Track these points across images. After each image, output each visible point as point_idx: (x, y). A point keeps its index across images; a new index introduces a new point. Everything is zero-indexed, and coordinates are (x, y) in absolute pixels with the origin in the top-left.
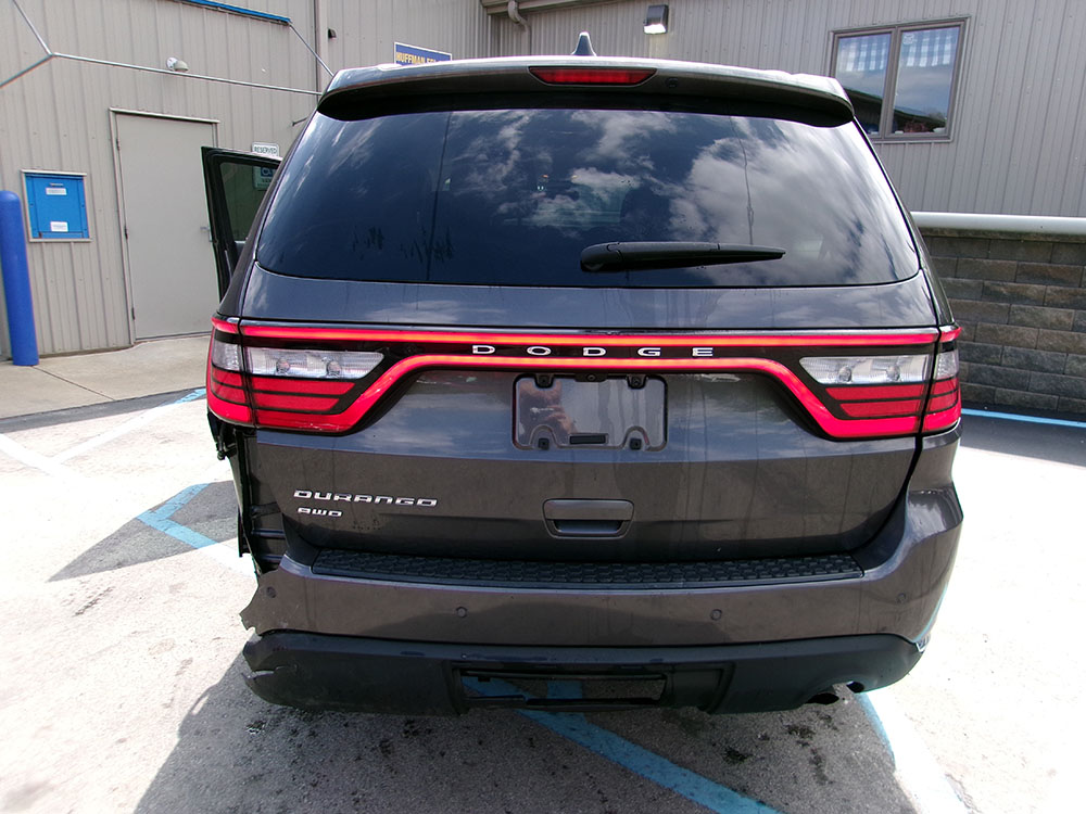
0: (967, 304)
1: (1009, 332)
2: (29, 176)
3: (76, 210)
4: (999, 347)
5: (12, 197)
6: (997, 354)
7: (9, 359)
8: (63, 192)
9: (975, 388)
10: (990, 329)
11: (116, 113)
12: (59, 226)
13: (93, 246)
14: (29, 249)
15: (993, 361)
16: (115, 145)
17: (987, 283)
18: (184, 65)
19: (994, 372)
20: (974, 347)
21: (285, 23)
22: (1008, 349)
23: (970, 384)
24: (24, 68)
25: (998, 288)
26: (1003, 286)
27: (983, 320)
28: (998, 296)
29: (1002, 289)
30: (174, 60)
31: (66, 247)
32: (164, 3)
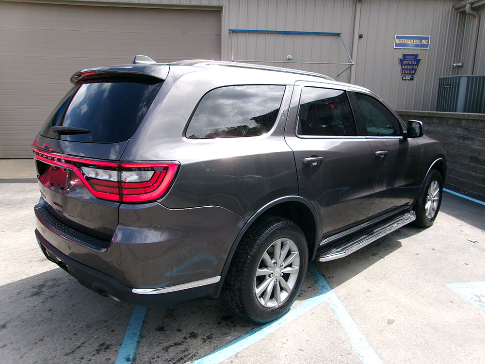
18: (292, 58)
21: (338, 35)
32: (288, 35)
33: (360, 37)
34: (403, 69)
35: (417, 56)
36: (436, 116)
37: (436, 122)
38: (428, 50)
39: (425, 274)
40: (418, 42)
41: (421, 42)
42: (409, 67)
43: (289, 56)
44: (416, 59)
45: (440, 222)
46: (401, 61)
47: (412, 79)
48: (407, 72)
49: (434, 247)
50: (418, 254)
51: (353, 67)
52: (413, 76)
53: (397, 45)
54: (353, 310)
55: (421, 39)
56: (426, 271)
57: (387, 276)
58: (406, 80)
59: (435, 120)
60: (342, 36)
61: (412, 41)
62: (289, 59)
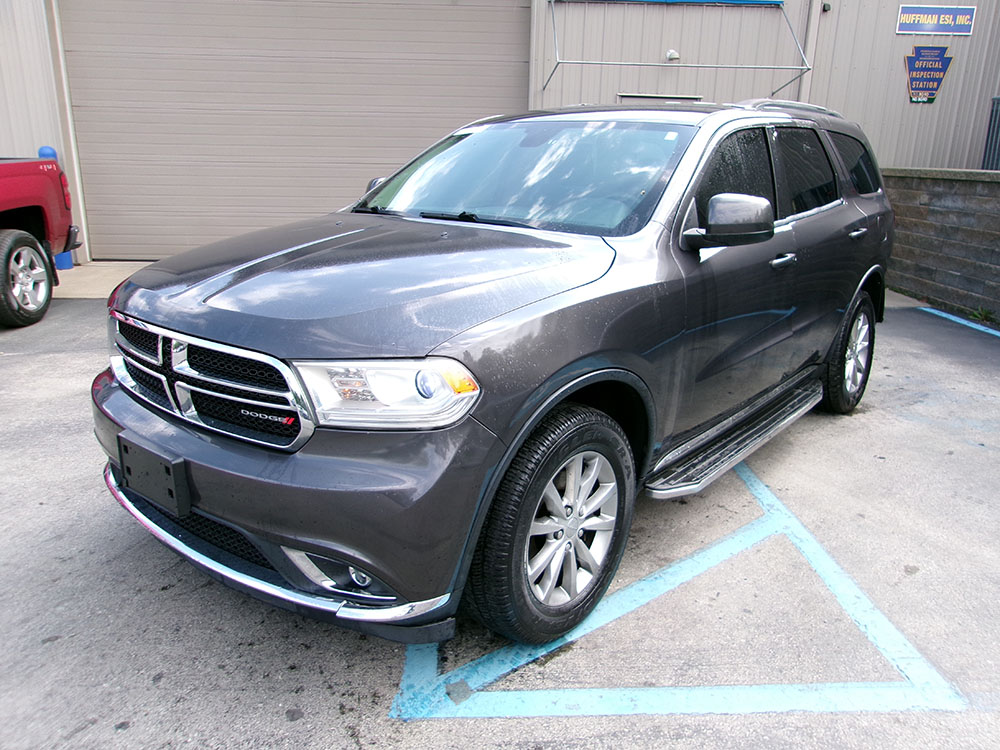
11: (622, 97)
18: (678, 57)
21: (777, 6)
32: (671, 8)
33: (825, 9)
34: (912, 80)
35: (944, 50)
36: (983, 178)
37: (981, 193)
38: (969, 38)
39: (970, 489)
40: (948, 20)
41: (954, 19)
42: (925, 75)
43: (672, 51)
44: (942, 57)
45: (991, 394)
46: (911, 62)
47: (930, 101)
48: (921, 86)
49: (983, 441)
50: (951, 453)
51: (807, 77)
52: (933, 94)
53: (903, 26)
54: (835, 548)
55: (955, 13)
56: (972, 485)
57: (894, 490)
58: (918, 102)
59: (979, 188)
60: (785, 8)
61: (935, 17)
62: (671, 59)
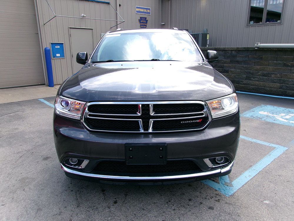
0: (279, 68)
1: (290, 75)
2: (52, 44)
3: (62, 51)
4: (288, 79)
5: (48, 49)
6: (287, 81)
7: (48, 86)
8: (59, 47)
9: (281, 90)
10: (286, 75)
11: (70, 28)
12: (58, 55)
13: (65, 59)
14: (52, 60)
15: (286, 83)
16: (70, 36)
17: (285, 62)
18: (85, 16)
19: (286, 86)
20: (281, 80)
21: (108, 3)
22: (290, 80)
23: (280, 90)
24: (51, 19)
25: (288, 64)
26: (289, 63)
27: (284, 72)
28: (288, 66)
29: (289, 64)
30: (83, 15)
31: (59, 60)
32: (81, 1)
34: (141, 25)
41: (147, 11)
44: (146, 20)
53: (137, 12)
61: (143, 10)
